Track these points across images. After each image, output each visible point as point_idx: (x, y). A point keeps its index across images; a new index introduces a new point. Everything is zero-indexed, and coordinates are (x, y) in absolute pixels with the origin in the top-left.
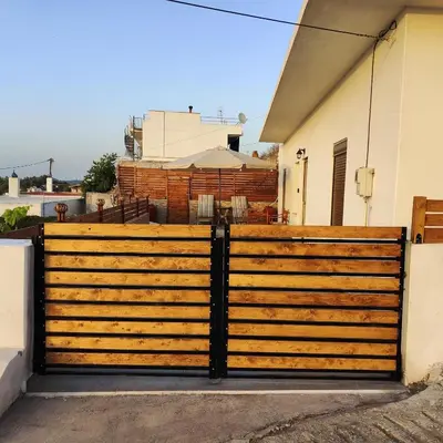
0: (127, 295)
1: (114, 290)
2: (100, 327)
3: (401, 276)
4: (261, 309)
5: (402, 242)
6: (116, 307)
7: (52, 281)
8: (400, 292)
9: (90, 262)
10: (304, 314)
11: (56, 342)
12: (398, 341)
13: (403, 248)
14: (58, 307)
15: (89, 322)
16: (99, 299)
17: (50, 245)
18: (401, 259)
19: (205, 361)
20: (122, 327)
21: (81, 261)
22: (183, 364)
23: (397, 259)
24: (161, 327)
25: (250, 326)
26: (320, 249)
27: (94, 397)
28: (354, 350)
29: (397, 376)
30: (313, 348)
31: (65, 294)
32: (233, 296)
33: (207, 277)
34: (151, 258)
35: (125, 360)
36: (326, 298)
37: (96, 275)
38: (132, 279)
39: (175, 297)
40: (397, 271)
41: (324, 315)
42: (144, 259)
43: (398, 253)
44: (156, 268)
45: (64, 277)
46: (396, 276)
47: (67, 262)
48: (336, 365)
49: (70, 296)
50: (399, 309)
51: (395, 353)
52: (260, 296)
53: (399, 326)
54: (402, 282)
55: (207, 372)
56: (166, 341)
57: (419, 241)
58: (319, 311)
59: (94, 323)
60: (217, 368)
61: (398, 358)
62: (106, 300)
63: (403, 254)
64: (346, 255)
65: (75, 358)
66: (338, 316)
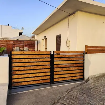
0: (32, 68)
1: (29, 67)
2: (26, 76)
3: (84, 60)
4: (60, 68)
5: (84, 54)
6: (30, 71)
7: (14, 66)
8: (84, 63)
9: (23, 61)
10: (68, 69)
11: (15, 81)
12: (83, 72)
13: (84, 55)
14: (15, 72)
15: (23, 75)
16: (25, 69)
17: (13, 57)
18: (84, 57)
19: (49, 81)
20: (31, 75)
21: (21, 60)
22: (44, 82)
23: (83, 57)
24: (40, 74)
25: (58, 72)
26: (71, 56)
27: (27, 92)
28: (76, 75)
29: (83, 79)
30: (70, 75)
31: (17, 68)
32: (55, 66)
33: (50, 62)
34: (38, 59)
35: (32, 83)
36: (72, 65)
37: (25, 63)
38: (33, 64)
39: (43, 67)
40: (83, 59)
41: (71, 69)
42: (36, 59)
43: (83, 56)
44: (39, 61)
45: (17, 65)
46: (83, 60)
47: (18, 61)
48: (74, 78)
49: (18, 69)
50: (83, 66)
51: (83, 75)
52: (60, 66)
53: (83, 69)
54: (84, 61)
55: (50, 83)
56: (41, 77)
57: (86, 54)
58: (71, 68)
59: (24, 75)
60: (52, 82)
61: (83, 76)
62: (27, 69)
63: (84, 56)
64: (75, 57)
65: (19, 84)
66: (74, 69)
